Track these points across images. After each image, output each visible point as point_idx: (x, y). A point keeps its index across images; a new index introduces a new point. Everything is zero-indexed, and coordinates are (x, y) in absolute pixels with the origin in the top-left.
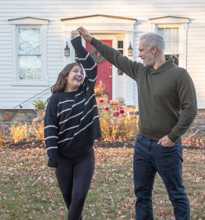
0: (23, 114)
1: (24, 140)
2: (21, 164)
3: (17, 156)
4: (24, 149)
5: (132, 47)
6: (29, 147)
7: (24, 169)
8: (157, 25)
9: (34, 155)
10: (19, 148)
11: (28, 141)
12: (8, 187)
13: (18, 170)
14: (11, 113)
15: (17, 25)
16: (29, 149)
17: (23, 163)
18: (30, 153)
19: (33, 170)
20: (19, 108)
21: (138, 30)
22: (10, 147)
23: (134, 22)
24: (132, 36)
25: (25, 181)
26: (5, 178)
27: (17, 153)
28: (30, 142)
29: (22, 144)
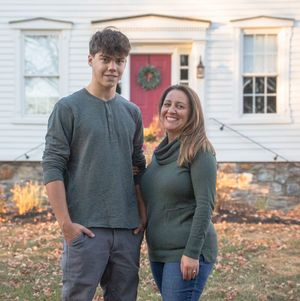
0: (30, 169)
1: (34, 208)
2: (35, 248)
3: (26, 234)
4: (36, 223)
5: (204, 64)
6: (44, 220)
7: (41, 257)
8: (242, 29)
9: (54, 233)
10: (27, 222)
11: (40, 211)
12: (21, 287)
13: (32, 258)
14: (11, 167)
15: (22, 30)
16: (43, 224)
17: (38, 246)
18: (46, 230)
19: (56, 259)
20: (23, 159)
21: (213, 38)
22: (13, 221)
23: (207, 25)
24: (204, 46)
25: (47, 277)
26: (13, 272)
27: (26, 230)
28: (45, 213)
29: (31, 216)
